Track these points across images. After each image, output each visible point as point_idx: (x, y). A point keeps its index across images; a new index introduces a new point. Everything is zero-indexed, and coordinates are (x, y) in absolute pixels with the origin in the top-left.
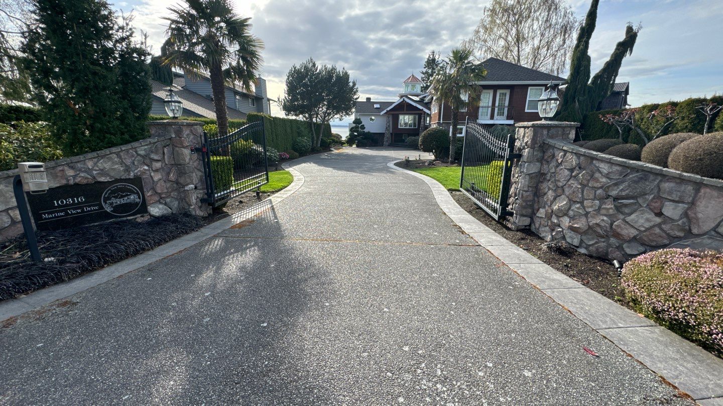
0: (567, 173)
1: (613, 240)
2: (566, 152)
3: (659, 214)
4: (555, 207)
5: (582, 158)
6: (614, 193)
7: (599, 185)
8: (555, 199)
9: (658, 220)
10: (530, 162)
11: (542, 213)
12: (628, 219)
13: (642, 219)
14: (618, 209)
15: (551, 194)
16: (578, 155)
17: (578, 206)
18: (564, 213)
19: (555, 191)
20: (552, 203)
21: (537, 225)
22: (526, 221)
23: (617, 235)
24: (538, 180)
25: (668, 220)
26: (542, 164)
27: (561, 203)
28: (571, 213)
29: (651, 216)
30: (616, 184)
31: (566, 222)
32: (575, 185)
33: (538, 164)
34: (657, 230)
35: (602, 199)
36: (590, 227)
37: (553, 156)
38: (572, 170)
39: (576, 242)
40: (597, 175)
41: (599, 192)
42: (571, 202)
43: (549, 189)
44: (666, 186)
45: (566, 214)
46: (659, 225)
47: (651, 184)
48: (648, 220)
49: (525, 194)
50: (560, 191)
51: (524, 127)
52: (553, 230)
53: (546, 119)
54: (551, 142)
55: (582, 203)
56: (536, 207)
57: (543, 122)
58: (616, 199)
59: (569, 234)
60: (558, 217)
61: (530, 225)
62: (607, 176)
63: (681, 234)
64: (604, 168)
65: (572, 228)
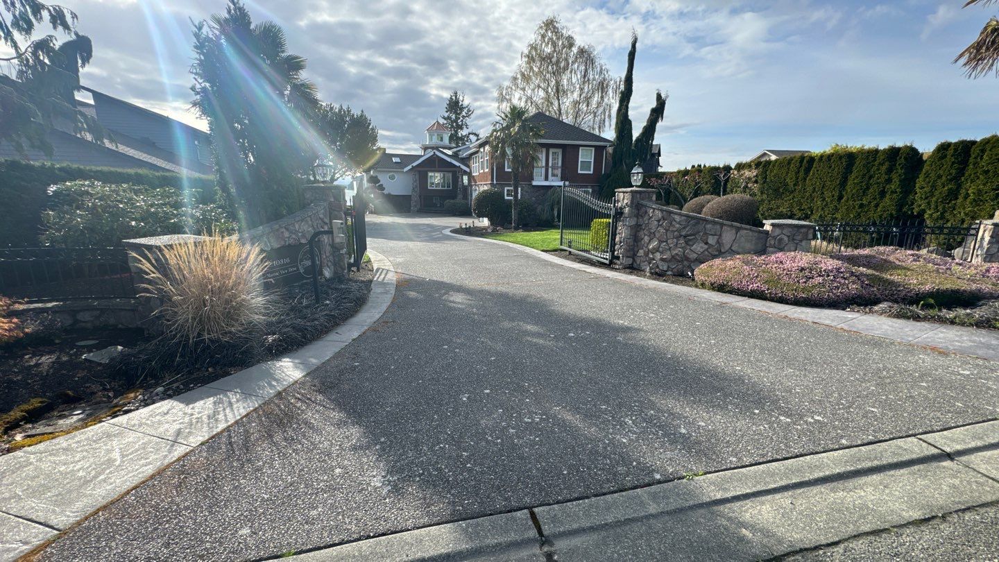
0: (656, 223)
1: (685, 263)
2: (654, 209)
3: (706, 243)
4: (651, 247)
5: (664, 213)
6: (683, 233)
7: (675, 229)
8: (650, 241)
9: (706, 247)
10: (630, 217)
11: (641, 253)
12: (692, 248)
13: (699, 247)
14: (686, 243)
15: (646, 239)
16: (662, 211)
17: (665, 244)
18: (656, 250)
19: (649, 236)
20: (648, 244)
21: (638, 263)
22: (630, 261)
23: (687, 259)
24: (636, 231)
25: (710, 246)
26: (638, 218)
27: (654, 244)
28: (661, 249)
29: (703, 245)
30: (684, 228)
31: (658, 256)
32: (662, 230)
33: (635, 219)
34: (706, 252)
35: (678, 238)
36: (673, 257)
37: (646, 212)
38: (659, 221)
39: (665, 268)
40: (674, 223)
41: (676, 233)
42: (661, 242)
43: (645, 235)
44: (709, 226)
45: (658, 251)
46: (707, 250)
47: (701, 227)
48: (702, 247)
49: (629, 241)
50: (652, 236)
51: (624, 192)
52: (650, 263)
53: (636, 186)
54: (644, 202)
55: (666, 241)
56: (636, 249)
57: (634, 188)
58: (685, 237)
59: (660, 263)
60: (653, 253)
61: (632, 264)
62: (679, 223)
63: (717, 253)
64: (677, 218)
65: (662, 260)
